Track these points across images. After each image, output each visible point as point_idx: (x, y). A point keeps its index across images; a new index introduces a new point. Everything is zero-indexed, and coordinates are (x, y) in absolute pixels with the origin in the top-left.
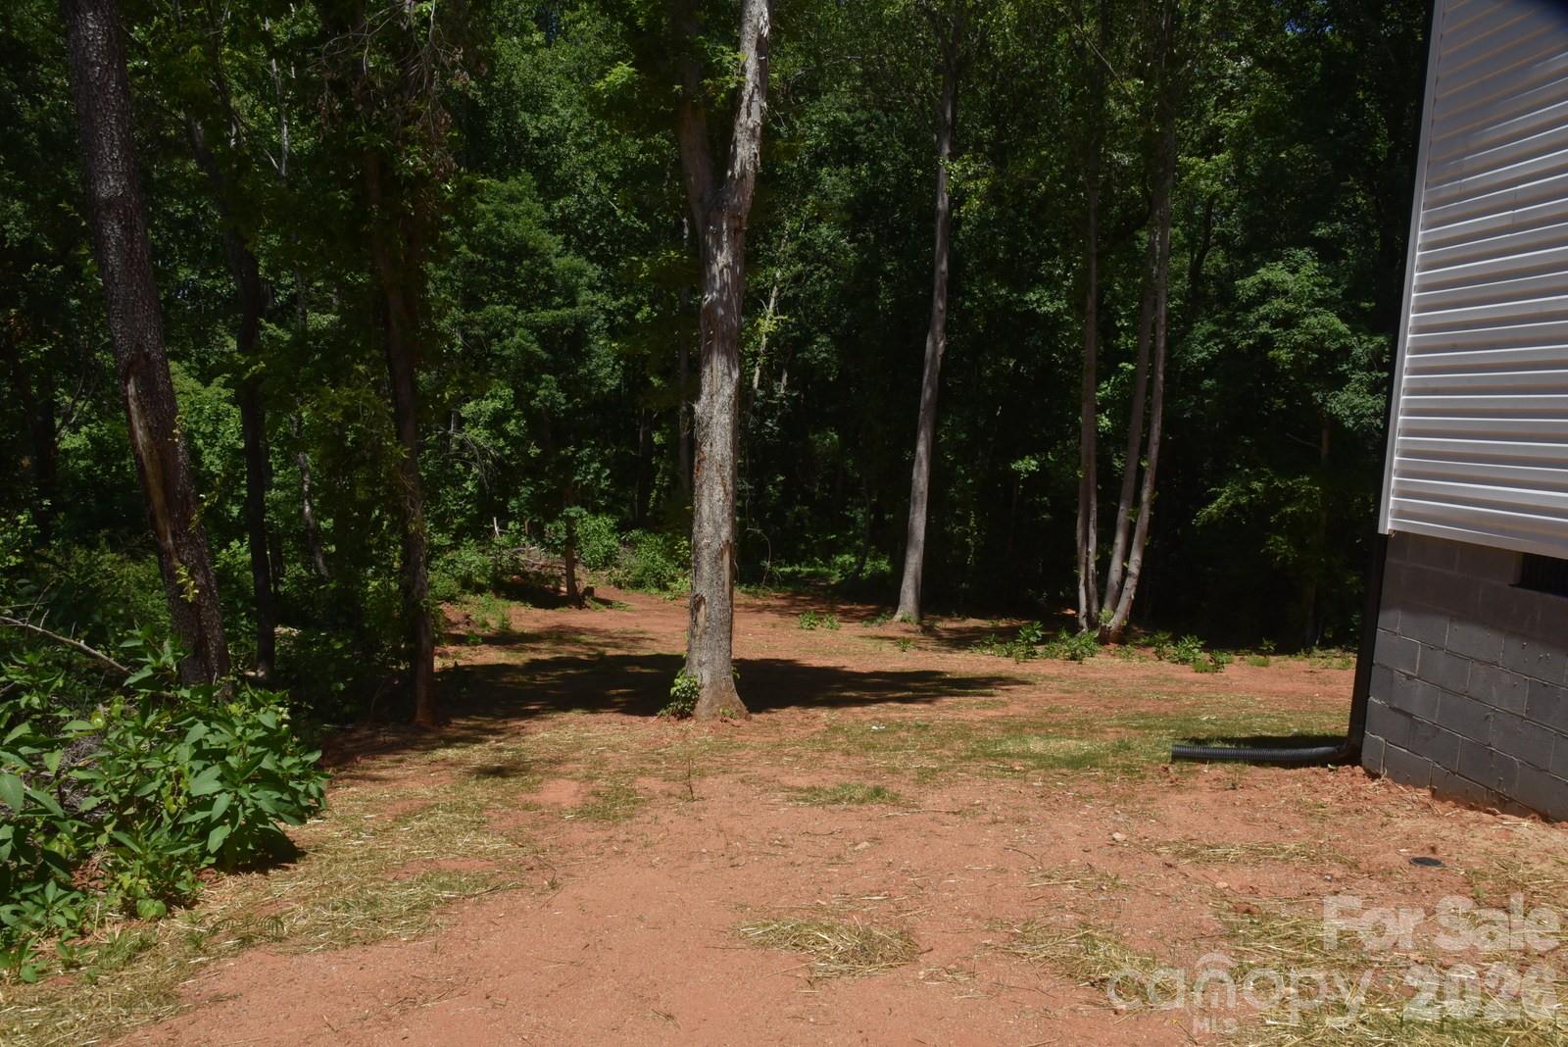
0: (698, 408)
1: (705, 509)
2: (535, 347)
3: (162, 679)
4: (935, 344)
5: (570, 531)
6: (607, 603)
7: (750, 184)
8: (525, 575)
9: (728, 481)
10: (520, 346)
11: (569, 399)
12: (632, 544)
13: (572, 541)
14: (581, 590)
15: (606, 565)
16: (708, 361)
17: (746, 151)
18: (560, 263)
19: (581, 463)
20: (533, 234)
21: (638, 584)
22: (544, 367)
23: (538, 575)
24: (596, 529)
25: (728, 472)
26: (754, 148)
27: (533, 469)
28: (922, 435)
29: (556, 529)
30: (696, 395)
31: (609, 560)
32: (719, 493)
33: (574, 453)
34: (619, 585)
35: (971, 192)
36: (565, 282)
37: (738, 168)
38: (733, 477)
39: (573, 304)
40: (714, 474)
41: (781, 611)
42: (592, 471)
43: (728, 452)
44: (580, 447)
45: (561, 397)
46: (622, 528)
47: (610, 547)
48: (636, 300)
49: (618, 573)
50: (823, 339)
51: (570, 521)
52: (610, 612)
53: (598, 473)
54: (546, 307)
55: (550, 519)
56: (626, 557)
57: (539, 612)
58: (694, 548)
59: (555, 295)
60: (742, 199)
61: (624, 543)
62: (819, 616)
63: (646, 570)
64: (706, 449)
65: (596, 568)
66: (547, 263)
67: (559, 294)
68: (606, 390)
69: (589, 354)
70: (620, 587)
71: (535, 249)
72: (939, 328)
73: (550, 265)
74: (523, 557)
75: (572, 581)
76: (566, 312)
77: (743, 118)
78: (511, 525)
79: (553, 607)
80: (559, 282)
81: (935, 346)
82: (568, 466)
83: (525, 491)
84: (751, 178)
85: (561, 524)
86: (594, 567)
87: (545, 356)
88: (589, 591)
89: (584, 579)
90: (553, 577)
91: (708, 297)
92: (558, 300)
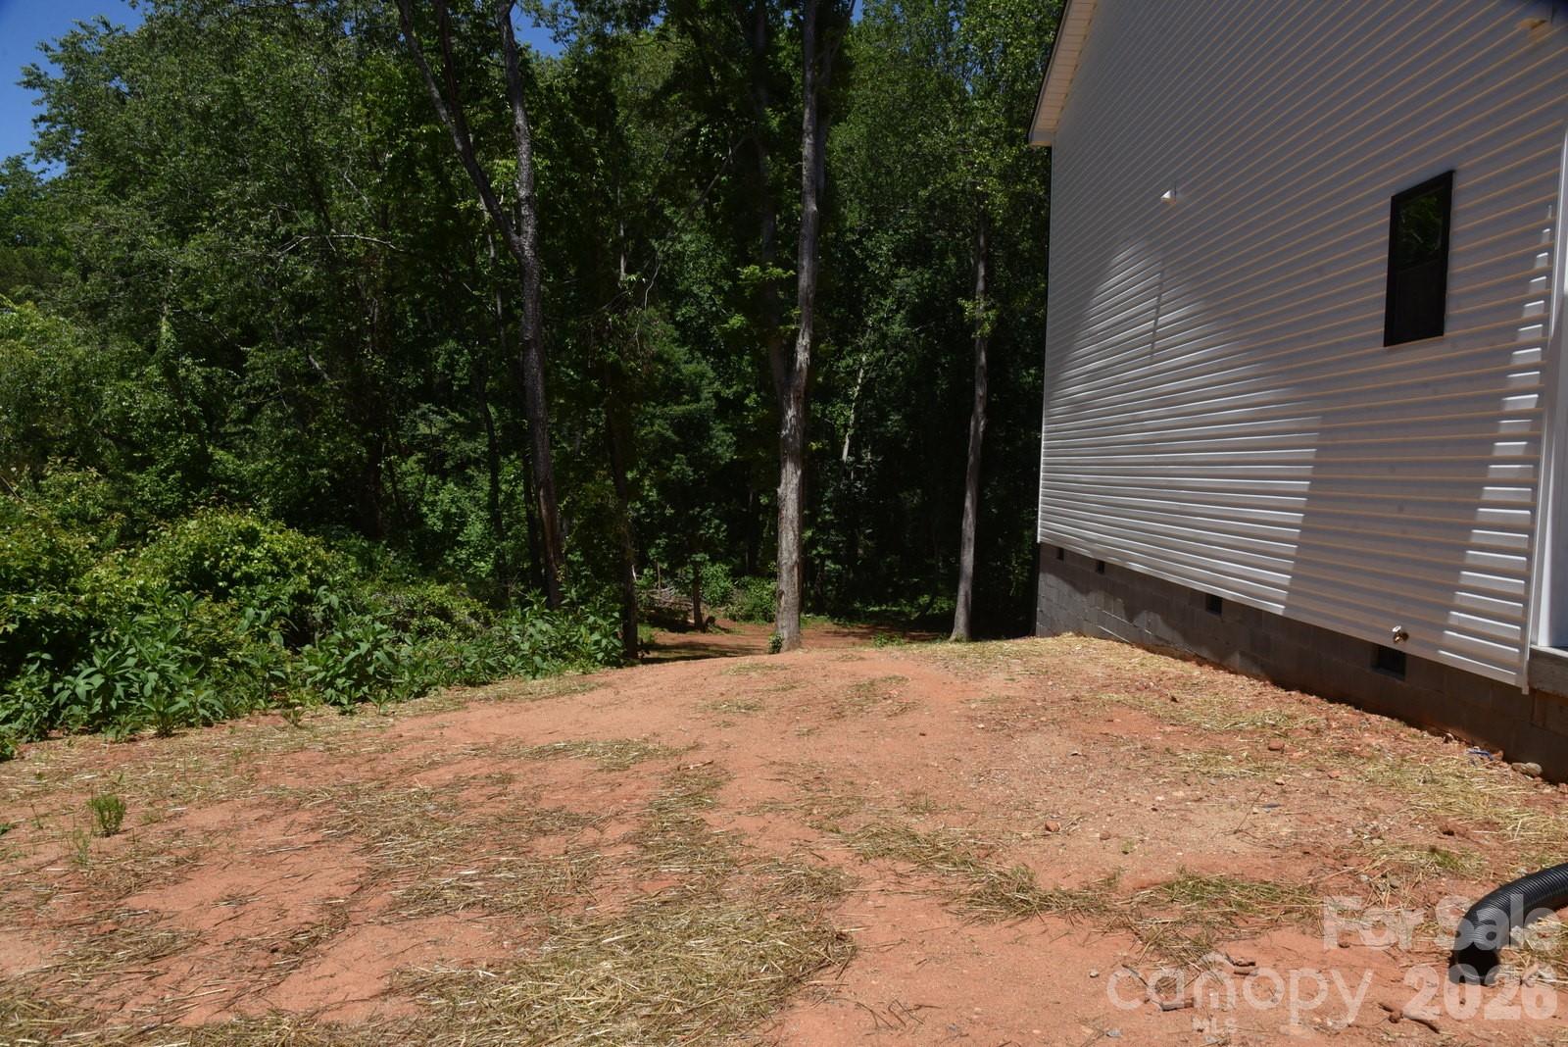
0: (779, 491)
1: (784, 545)
2: (669, 433)
3: (572, 603)
4: (977, 423)
5: (696, 573)
6: (727, 631)
7: (804, 374)
8: (659, 610)
9: (796, 529)
10: (659, 434)
11: (695, 472)
12: (744, 587)
13: (697, 581)
14: (705, 618)
15: (723, 603)
16: (785, 466)
17: (802, 357)
18: (688, 369)
19: (705, 520)
20: (666, 348)
21: (748, 617)
22: (676, 448)
23: (669, 609)
24: (716, 574)
25: (795, 524)
26: (807, 355)
27: (667, 525)
28: (969, 494)
29: (686, 573)
30: (778, 484)
31: (725, 599)
32: (791, 536)
33: (700, 512)
34: (733, 618)
35: (985, 320)
36: (691, 383)
37: (798, 365)
38: (799, 527)
39: (698, 400)
40: (788, 525)
41: (862, 636)
42: (714, 528)
43: (796, 514)
44: (704, 508)
45: (689, 471)
46: (735, 574)
47: (726, 589)
48: (745, 388)
49: (733, 609)
50: (895, 417)
51: (697, 565)
52: (729, 635)
53: (717, 527)
54: (678, 404)
55: (682, 564)
56: (738, 597)
57: (675, 635)
58: (778, 566)
59: (684, 393)
60: (801, 381)
61: (738, 587)
62: (891, 639)
63: (755, 606)
64: (784, 512)
65: (715, 605)
66: (677, 370)
67: (686, 393)
68: (722, 463)
69: (710, 439)
70: (735, 620)
71: (668, 360)
72: (980, 409)
73: (679, 371)
74: (657, 597)
75: (698, 615)
76: (693, 406)
77: (800, 340)
78: (645, 571)
79: (684, 632)
80: (687, 384)
81: (978, 425)
82: (695, 522)
83: (662, 542)
84: (805, 371)
85: (690, 568)
86: (714, 604)
87: (677, 439)
88: (711, 619)
89: (707, 612)
90: (682, 612)
91: (784, 432)
92: (686, 397)
